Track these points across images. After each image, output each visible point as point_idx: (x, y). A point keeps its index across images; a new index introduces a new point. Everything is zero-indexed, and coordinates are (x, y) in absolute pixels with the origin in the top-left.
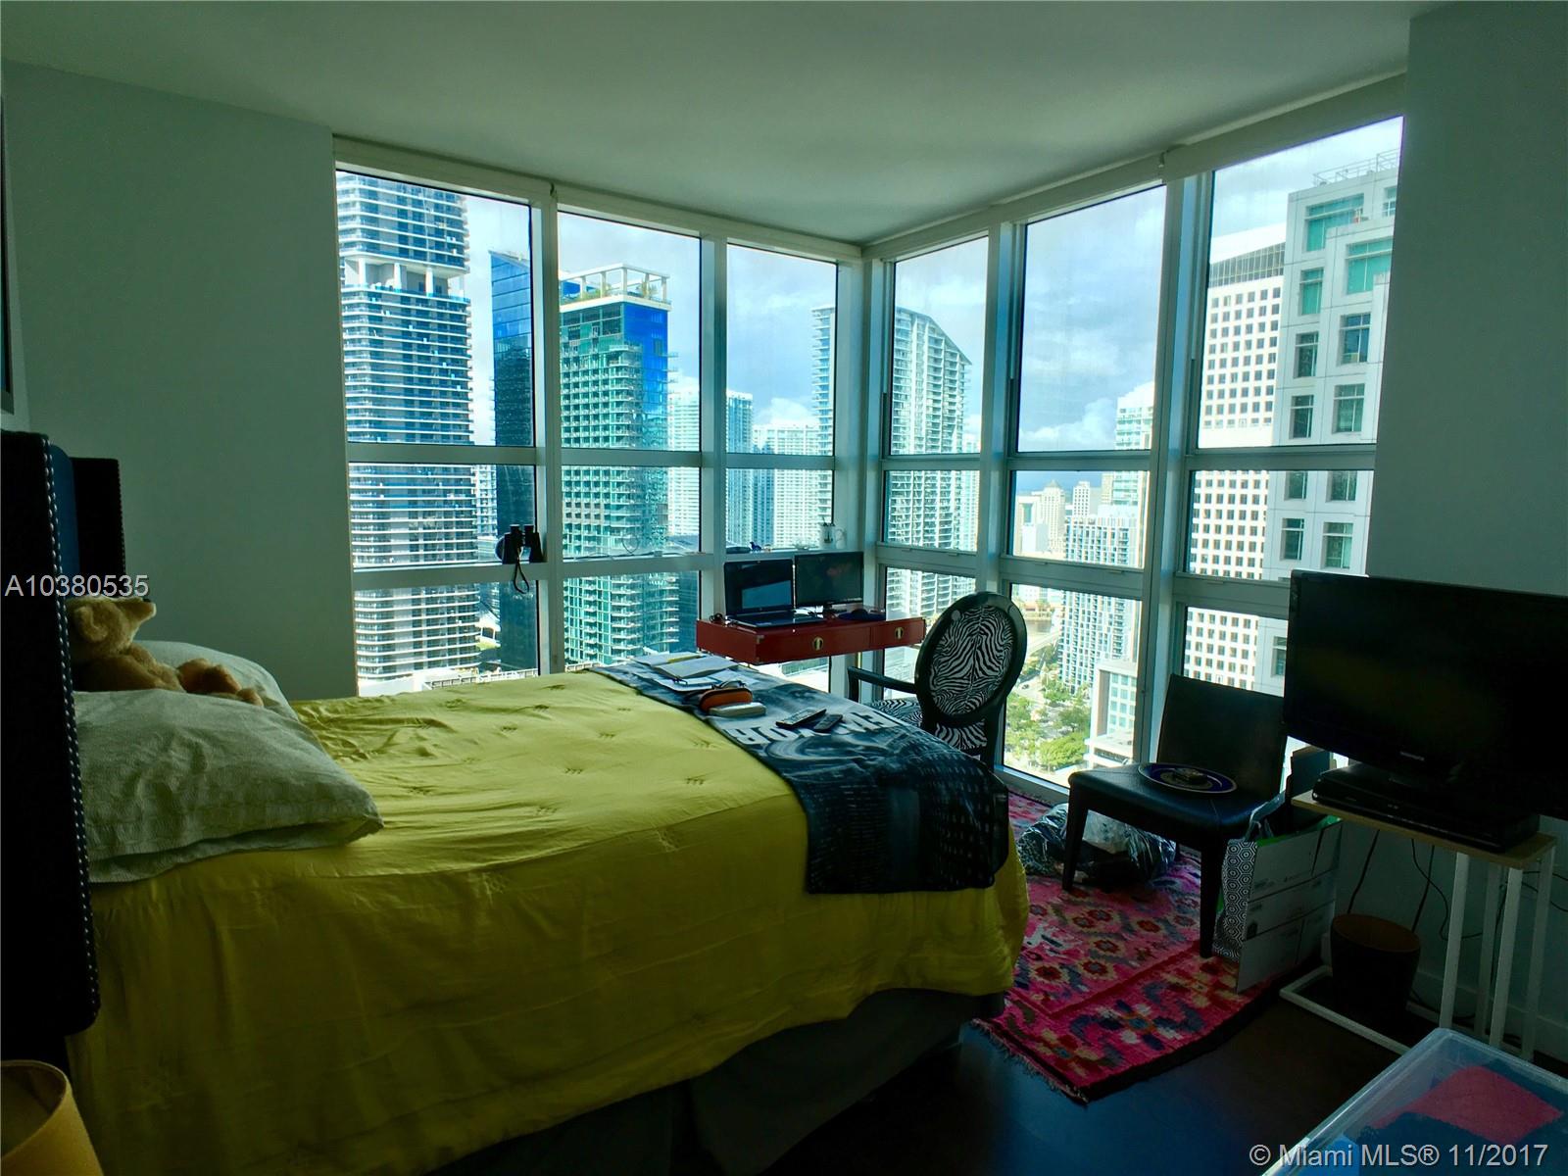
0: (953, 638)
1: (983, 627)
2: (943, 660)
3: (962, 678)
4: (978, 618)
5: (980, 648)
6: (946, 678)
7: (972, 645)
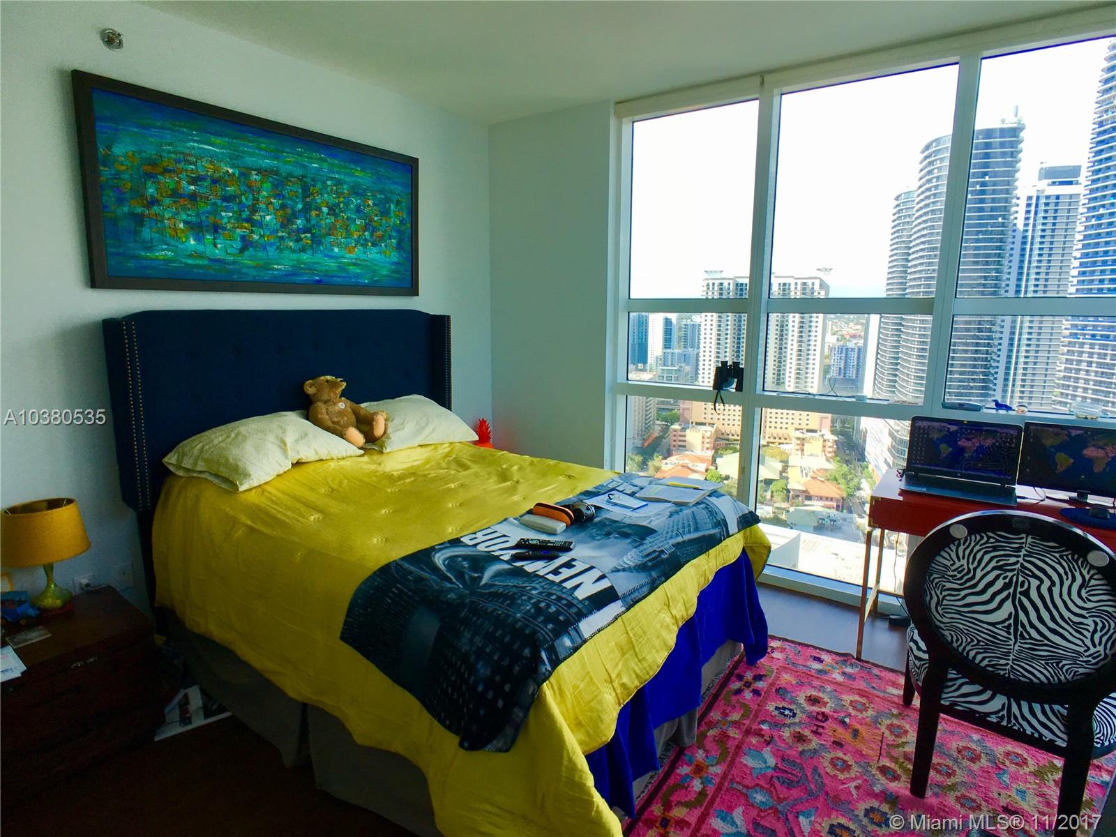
0: (964, 562)
1: (1027, 565)
2: (948, 585)
3: (993, 624)
4: (1019, 550)
5: (1026, 593)
6: (959, 613)
7: (1006, 586)
